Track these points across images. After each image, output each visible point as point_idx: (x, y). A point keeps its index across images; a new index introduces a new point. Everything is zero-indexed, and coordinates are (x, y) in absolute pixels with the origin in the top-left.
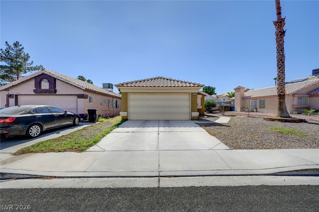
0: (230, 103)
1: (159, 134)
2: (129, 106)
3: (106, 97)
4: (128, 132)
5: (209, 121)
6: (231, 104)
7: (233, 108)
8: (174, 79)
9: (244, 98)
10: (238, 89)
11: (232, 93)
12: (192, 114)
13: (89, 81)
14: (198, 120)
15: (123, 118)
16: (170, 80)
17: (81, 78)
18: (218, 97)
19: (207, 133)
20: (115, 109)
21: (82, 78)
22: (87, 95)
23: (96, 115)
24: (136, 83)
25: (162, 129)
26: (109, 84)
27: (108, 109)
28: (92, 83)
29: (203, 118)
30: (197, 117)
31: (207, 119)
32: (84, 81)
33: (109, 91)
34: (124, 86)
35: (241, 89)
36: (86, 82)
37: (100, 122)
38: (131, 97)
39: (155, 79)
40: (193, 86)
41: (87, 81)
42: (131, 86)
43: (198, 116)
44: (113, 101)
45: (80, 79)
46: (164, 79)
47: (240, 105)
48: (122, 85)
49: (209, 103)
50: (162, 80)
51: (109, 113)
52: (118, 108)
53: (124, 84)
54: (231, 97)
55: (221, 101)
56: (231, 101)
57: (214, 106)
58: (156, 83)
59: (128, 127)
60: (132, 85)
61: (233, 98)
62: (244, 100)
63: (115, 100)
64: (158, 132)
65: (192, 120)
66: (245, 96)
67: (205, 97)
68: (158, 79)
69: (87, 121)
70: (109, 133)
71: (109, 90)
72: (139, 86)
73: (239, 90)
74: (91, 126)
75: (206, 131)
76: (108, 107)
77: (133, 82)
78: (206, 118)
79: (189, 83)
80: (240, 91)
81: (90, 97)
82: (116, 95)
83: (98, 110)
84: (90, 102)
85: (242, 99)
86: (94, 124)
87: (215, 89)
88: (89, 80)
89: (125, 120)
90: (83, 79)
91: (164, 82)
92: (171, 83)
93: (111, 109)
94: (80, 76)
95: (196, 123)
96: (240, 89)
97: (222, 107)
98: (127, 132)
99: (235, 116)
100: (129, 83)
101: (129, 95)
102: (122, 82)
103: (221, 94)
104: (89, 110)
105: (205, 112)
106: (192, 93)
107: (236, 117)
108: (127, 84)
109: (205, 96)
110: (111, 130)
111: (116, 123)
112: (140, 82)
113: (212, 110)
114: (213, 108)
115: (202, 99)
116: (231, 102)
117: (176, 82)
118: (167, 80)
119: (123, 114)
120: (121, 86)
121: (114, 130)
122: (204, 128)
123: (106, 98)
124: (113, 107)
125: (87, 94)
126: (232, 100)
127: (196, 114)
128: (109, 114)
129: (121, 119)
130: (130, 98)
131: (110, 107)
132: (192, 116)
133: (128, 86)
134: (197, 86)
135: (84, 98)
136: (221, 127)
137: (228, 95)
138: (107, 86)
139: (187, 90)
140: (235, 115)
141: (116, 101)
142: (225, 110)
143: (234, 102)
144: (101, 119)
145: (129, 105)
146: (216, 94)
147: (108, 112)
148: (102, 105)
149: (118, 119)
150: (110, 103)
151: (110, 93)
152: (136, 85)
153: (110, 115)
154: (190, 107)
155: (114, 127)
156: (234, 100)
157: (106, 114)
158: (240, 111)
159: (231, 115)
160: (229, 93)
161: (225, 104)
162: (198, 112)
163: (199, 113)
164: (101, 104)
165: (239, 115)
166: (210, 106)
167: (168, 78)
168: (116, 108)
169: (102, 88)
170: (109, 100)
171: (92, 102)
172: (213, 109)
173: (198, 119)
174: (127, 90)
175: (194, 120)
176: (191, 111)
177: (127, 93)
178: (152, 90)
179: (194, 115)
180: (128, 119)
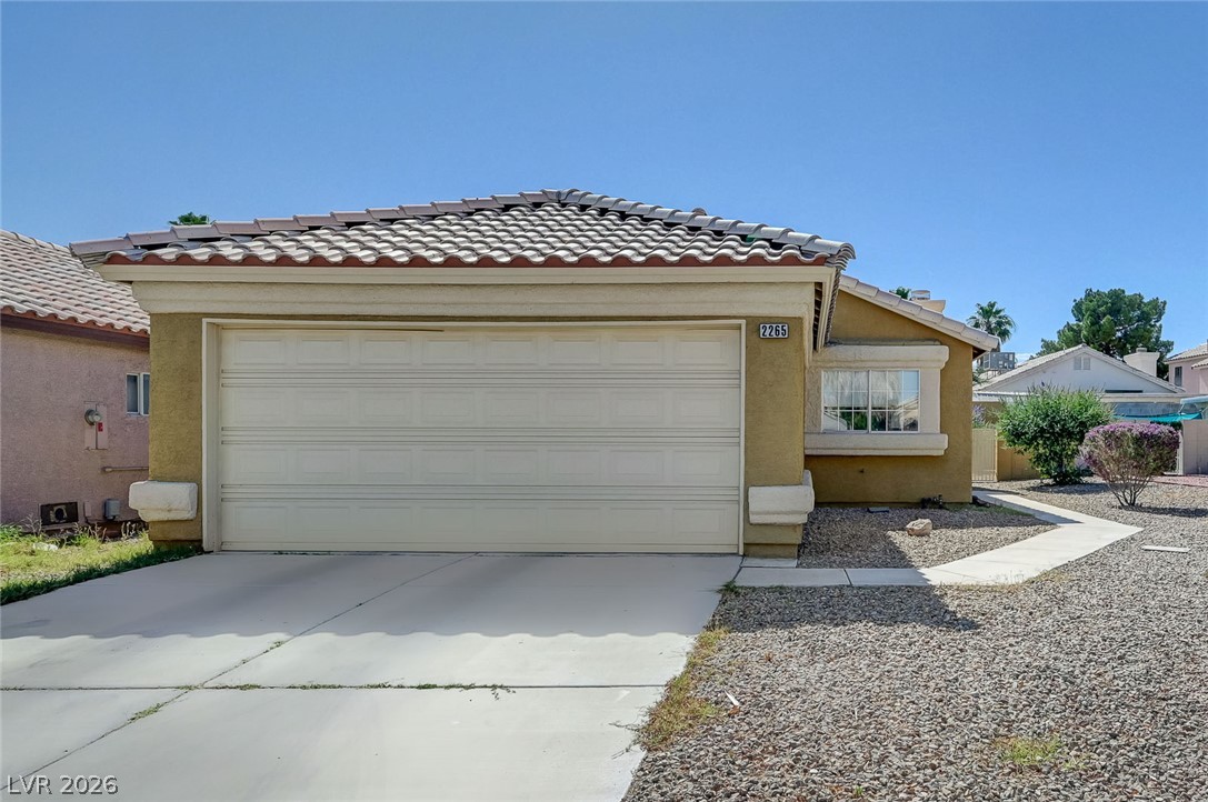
1: (146, 713)
2: (219, 428)
12: (754, 505)
15: (158, 536)
19: (655, 698)
24: (303, 232)
30: (793, 526)
34: (159, 261)
38: (245, 353)
39: (507, 208)
43: (804, 519)
46: (584, 208)
48: (152, 248)
53: (163, 246)
77: (266, 228)
78: (922, 534)
100: (226, 232)
101: (217, 341)
115: (957, 378)
119: (157, 501)
120: (125, 261)
122: (702, 646)
127: (787, 503)
130: (230, 364)
132: (754, 519)
145: (218, 420)
154: (740, 444)
162: (803, 480)
163: (810, 490)
164: (89, 412)
173: (806, 544)
174: (191, 293)
175: (769, 551)
176: (746, 472)
177: (200, 316)
178: (408, 290)
179: (768, 513)
180: (205, 546)
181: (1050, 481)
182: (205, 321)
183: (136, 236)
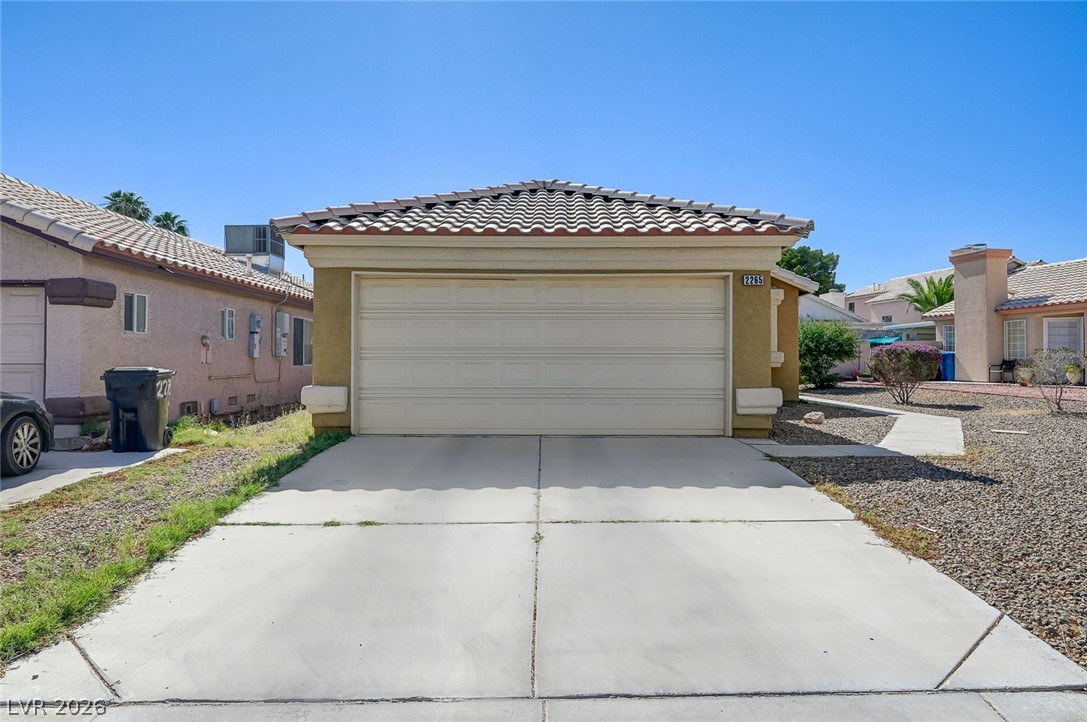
0: (928, 334)
1: (538, 538)
2: (359, 349)
3: (231, 299)
4: (333, 524)
5: (841, 441)
6: (933, 337)
7: (949, 362)
8: (625, 192)
9: (1004, 310)
10: (970, 260)
11: (931, 282)
12: (741, 401)
13: (166, 221)
14: (772, 435)
15: (321, 424)
16: (607, 199)
17: (123, 205)
18: (851, 307)
19: (866, 529)
20: (290, 370)
21: (126, 205)
22: (108, 285)
23: (156, 405)
24: (404, 211)
25: (558, 500)
26: (260, 231)
27: (243, 366)
28: (181, 230)
29: (802, 423)
30: (767, 416)
31: (823, 428)
32: (141, 218)
33: (254, 266)
34: (331, 231)
35: (989, 260)
36: (151, 222)
37: (180, 445)
38: (371, 297)
39: (516, 193)
40: (745, 232)
41: (158, 219)
42: (372, 231)
43: (775, 411)
44: (275, 322)
45: (118, 210)
46: (569, 193)
47: (984, 346)
48: (319, 222)
49: (818, 338)
50: (559, 197)
51: (254, 389)
52: (310, 362)
53: (326, 221)
54: (925, 303)
55: (873, 325)
56: (931, 323)
57: (843, 349)
58: (520, 216)
59: (338, 485)
60: (378, 225)
61: (948, 309)
62: (1005, 317)
63: (287, 319)
64: (537, 523)
65: (739, 433)
66: (1010, 296)
67: (802, 299)
68: (533, 191)
69: (101, 440)
70: (200, 531)
71: (261, 260)
72: (422, 232)
73: (980, 261)
74: (109, 475)
75: (850, 514)
76: (245, 358)
77: (382, 208)
78: (818, 422)
79: (723, 216)
80: (983, 271)
81: (129, 299)
82: (293, 290)
83: (166, 376)
84: (129, 326)
85: (995, 314)
86: (136, 464)
87: (835, 264)
88: (167, 216)
89: (333, 433)
90: (134, 211)
91: (568, 208)
92: (609, 216)
93: (266, 369)
94: (117, 195)
95: (772, 459)
96: (984, 256)
97: (895, 354)
98: (326, 524)
99: (976, 408)
100: (360, 211)
101: (358, 287)
102: (318, 208)
103: (869, 289)
104: (111, 377)
105: (801, 387)
106: (740, 276)
107: (982, 413)
108: (350, 218)
109: (802, 293)
110: (222, 511)
111: (270, 460)
112: (430, 206)
113: (831, 371)
114: (837, 362)
115: (788, 312)
116: (933, 328)
117: (639, 210)
118: (588, 196)
119: (320, 398)
120: (307, 231)
121: (246, 506)
122: (835, 496)
123: (234, 305)
124: (275, 356)
125: (110, 280)
126: (938, 319)
127: (764, 400)
128: (251, 397)
129: (312, 432)
130: (365, 303)
131: (256, 354)
132: (740, 411)
133: (354, 231)
134: (768, 232)
135: (87, 300)
136: (941, 487)
137: (912, 292)
138: (250, 238)
139: (707, 255)
140: (971, 404)
141: (298, 325)
142: (916, 376)
143: (952, 329)
144: (189, 431)
145: (357, 343)
146: (841, 288)
147: (245, 388)
148: (204, 345)
149: (296, 428)
150: (257, 337)
151: (260, 280)
152: (401, 225)
153: (254, 405)
154: (725, 359)
155: (243, 490)
156: (949, 320)
157: (233, 399)
158: (984, 377)
159: (950, 401)
160: (915, 284)
161: (900, 343)
162: (774, 386)
163: (779, 392)
164: (204, 337)
165: (999, 404)
166: (821, 353)
167: (591, 187)
168: (298, 361)
169: (223, 250)
170: (252, 316)
171: (141, 327)
172: (840, 367)
173: (777, 429)
174: (347, 254)
175: (750, 433)
176: (734, 379)
177: (349, 270)
178: (499, 252)
179: (751, 407)
180: (353, 431)
181: (813, 386)
182: (353, 273)
183: (310, 214)
